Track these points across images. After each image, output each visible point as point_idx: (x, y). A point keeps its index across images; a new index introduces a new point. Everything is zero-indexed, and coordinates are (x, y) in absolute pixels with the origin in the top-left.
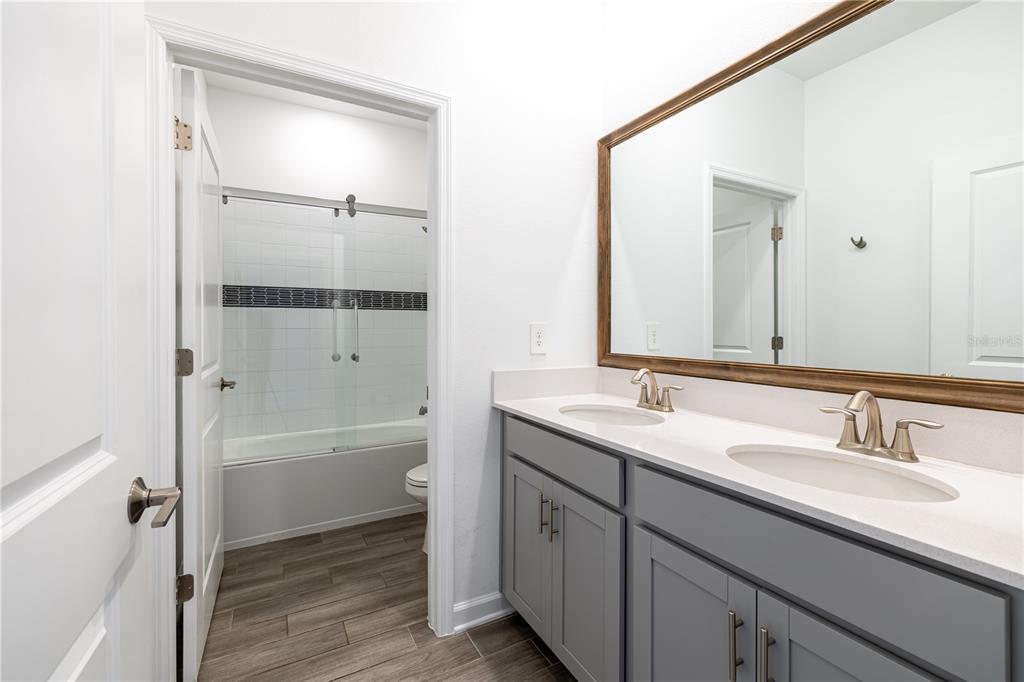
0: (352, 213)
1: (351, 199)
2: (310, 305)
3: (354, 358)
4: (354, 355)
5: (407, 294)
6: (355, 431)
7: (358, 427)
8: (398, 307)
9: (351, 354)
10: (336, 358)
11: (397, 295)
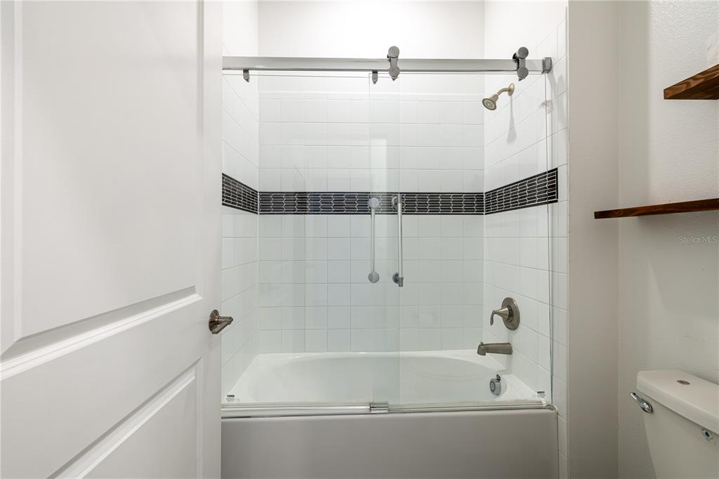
0: (394, 74)
1: (393, 55)
2: (351, 211)
3: (397, 279)
4: (397, 275)
5: (458, 196)
6: (397, 360)
7: (401, 353)
8: (446, 211)
9: (393, 274)
10: (373, 278)
11: (445, 196)
